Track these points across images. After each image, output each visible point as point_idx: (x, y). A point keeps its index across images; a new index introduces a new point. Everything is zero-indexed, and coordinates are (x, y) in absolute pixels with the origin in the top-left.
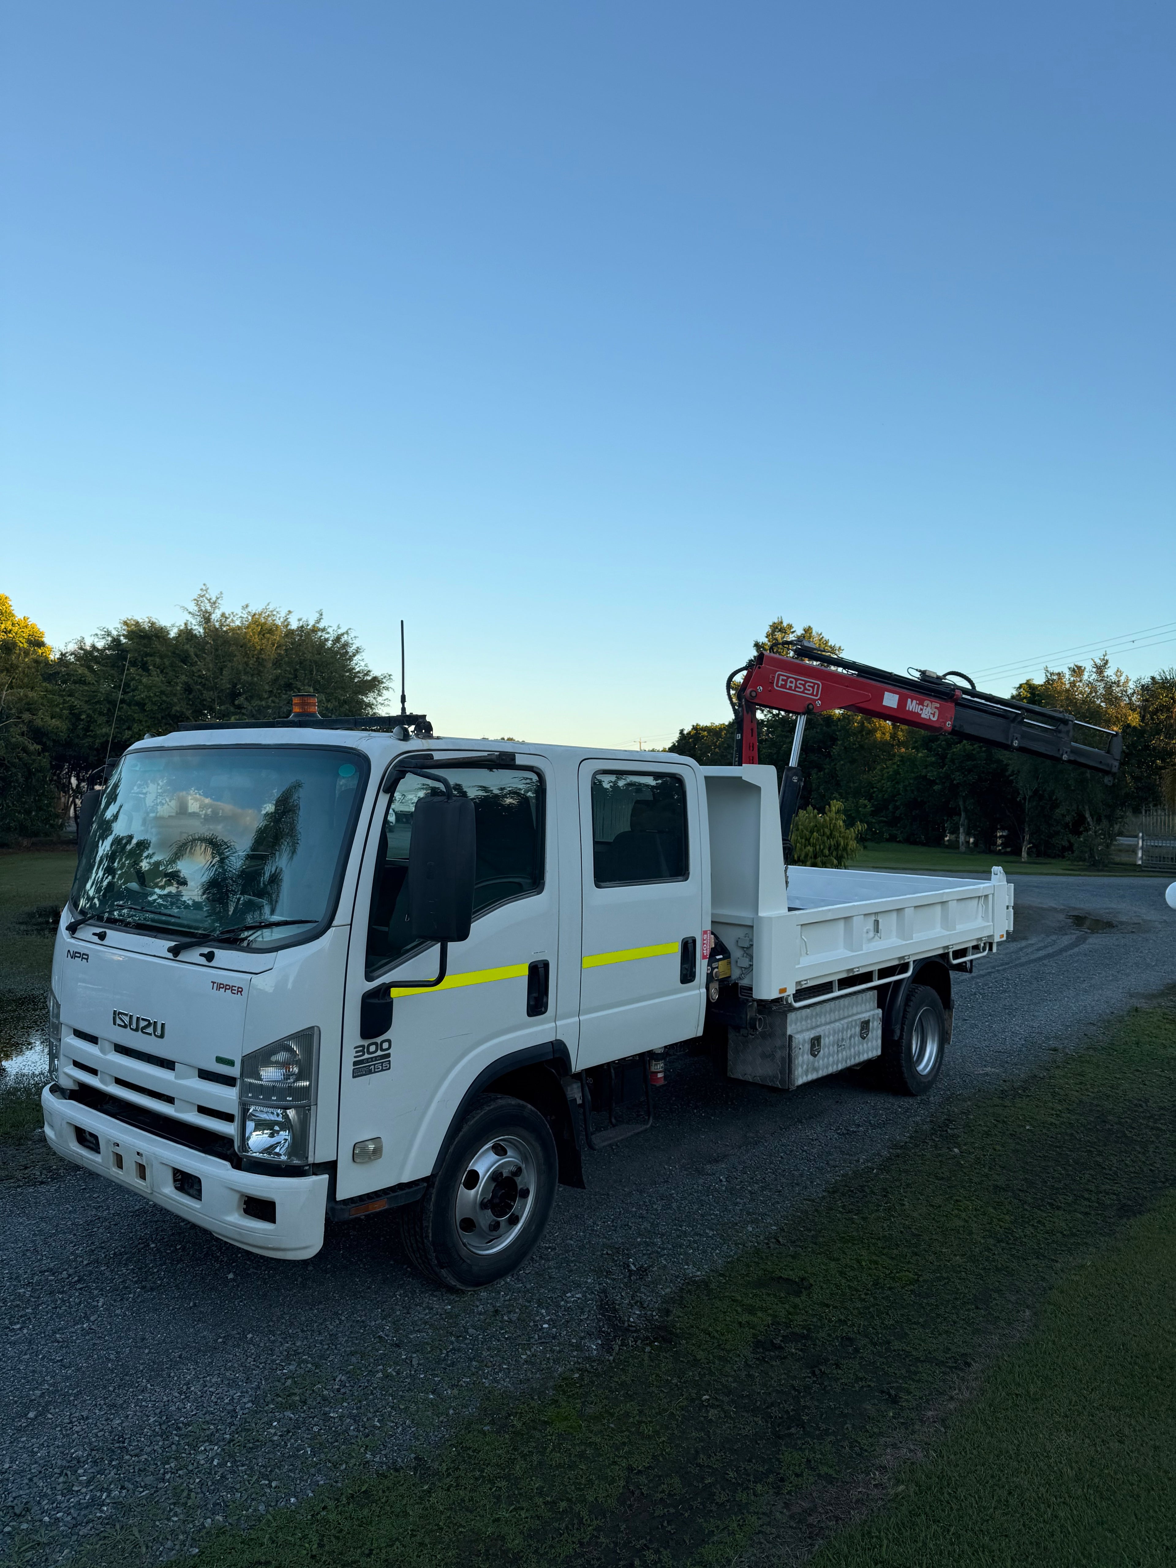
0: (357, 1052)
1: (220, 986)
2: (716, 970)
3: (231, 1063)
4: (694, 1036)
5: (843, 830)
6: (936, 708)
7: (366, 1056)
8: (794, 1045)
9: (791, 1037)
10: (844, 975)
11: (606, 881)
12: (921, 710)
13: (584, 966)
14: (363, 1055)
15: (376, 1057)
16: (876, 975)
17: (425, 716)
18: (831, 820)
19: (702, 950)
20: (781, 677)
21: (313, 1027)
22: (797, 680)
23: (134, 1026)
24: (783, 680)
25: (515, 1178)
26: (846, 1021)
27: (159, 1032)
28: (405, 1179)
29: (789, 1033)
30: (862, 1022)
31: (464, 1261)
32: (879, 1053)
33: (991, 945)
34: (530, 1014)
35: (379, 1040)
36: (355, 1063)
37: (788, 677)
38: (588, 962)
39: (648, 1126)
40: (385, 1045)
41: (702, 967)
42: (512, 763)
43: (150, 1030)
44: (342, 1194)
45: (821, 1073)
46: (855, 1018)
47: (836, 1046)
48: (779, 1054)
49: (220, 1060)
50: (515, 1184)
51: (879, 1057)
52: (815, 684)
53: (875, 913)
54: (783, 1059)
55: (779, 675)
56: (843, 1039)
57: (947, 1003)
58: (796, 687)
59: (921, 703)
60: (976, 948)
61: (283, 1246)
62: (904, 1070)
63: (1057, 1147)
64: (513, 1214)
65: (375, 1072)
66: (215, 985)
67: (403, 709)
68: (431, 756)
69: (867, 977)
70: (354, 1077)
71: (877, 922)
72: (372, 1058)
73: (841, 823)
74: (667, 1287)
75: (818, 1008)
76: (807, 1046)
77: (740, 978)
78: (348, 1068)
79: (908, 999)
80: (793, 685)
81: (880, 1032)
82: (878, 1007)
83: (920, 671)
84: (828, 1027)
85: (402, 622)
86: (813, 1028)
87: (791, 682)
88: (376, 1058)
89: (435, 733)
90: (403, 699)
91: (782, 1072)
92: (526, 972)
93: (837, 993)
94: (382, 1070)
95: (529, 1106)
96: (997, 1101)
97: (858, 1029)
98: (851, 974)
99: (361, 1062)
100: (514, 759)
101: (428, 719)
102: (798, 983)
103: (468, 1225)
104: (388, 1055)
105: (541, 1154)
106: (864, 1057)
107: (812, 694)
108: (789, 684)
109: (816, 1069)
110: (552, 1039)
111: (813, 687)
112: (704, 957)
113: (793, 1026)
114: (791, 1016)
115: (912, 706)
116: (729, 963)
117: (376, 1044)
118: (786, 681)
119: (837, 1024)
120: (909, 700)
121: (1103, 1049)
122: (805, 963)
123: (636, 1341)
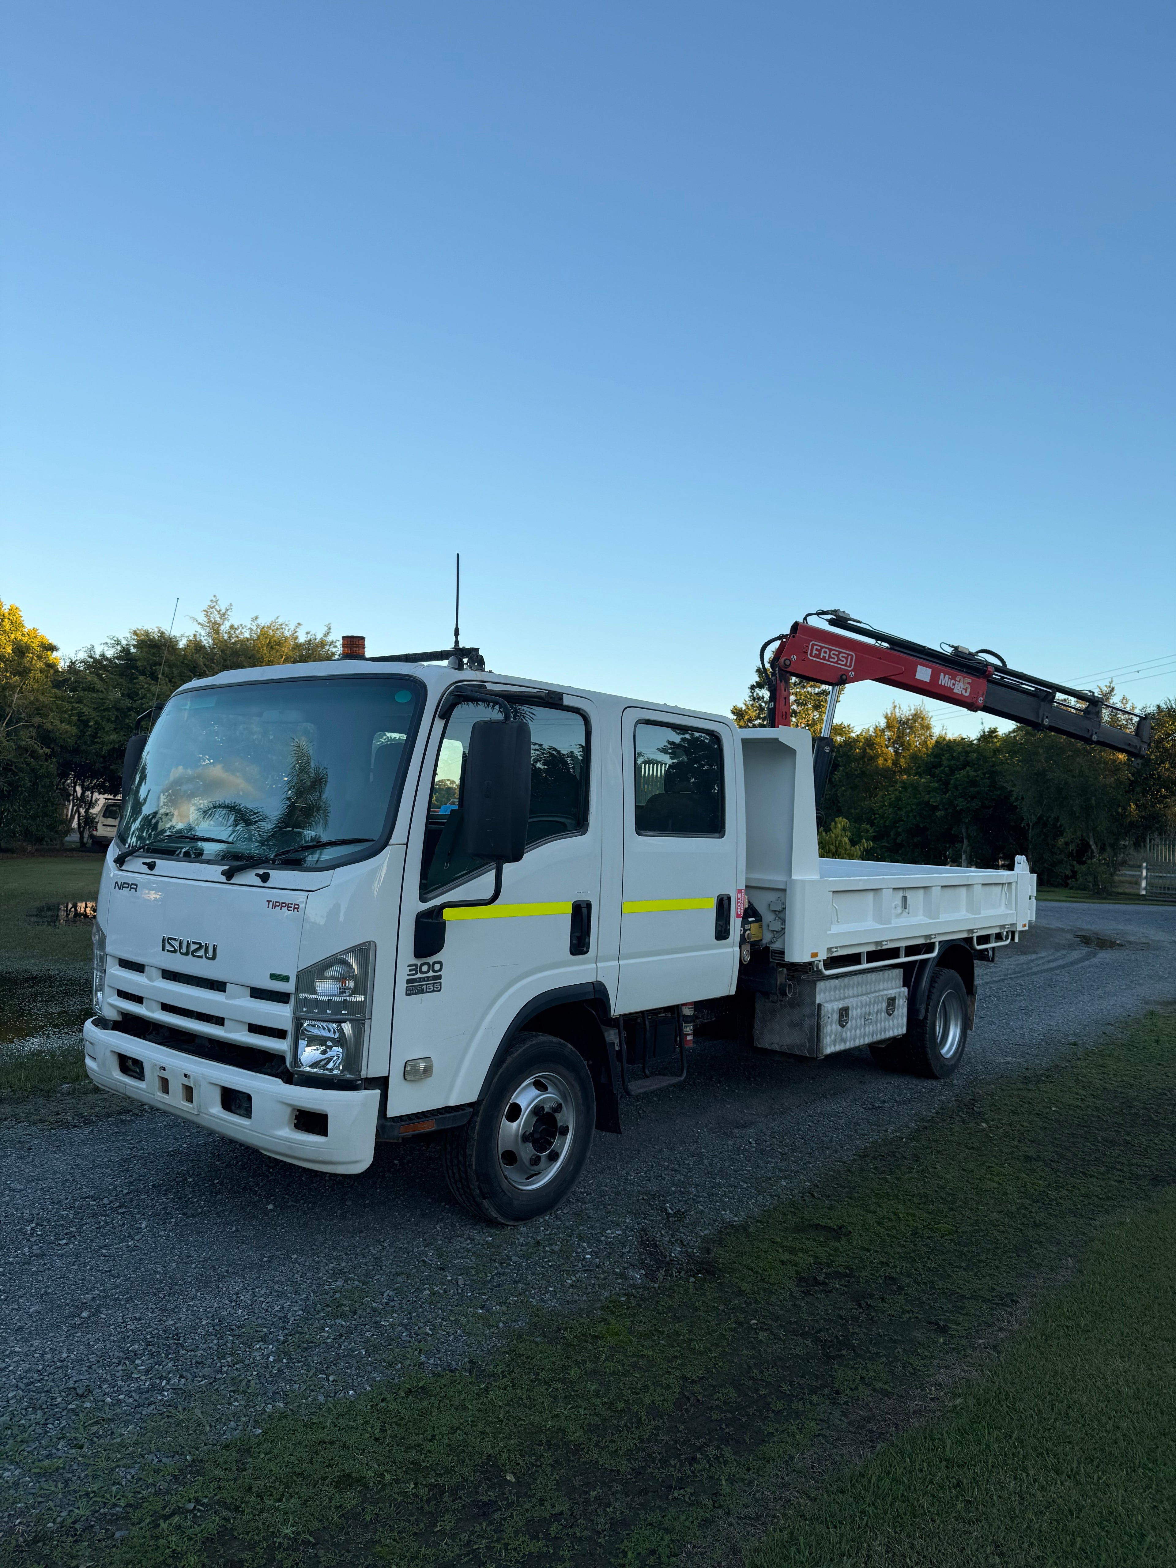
0: (410, 970)
1: (276, 904)
2: (748, 932)
3: (286, 979)
4: (726, 994)
5: (848, 847)
6: (968, 683)
7: (419, 975)
8: (823, 1012)
9: (820, 1005)
10: (872, 948)
11: (646, 830)
12: (954, 685)
13: (624, 911)
14: (416, 973)
15: (428, 977)
16: (902, 952)
17: (477, 650)
18: (836, 837)
19: (736, 909)
20: (815, 647)
21: (369, 942)
22: (831, 650)
23: (184, 950)
24: (817, 650)
25: (556, 1115)
26: (873, 995)
27: (210, 954)
28: (452, 1103)
29: (818, 1002)
30: (889, 999)
31: (505, 1194)
32: (904, 1031)
33: (1013, 933)
34: (573, 952)
35: (431, 960)
36: (408, 981)
37: (822, 647)
38: (628, 907)
39: (682, 1078)
40: (437, 967)
41: (736, 925)
42: (560, 702)
43: (201, 953)
44: (393, 1111)
45: (848, 1045)
46: (882, 993)
47: (863, 1020)
48: (807, 1023)
49: (274, 977)
50: (555, 1121)
51: (904, 1035)
52: (848, 655)
53: (903, 889)
54: (812, 1027)
55: (813, 645)
56: (870, 1013)
57: (970, 989)
58: (830, 657)
59: (953, 678)
60: (999, 937)
61: (334, 1159)
62: (929, 1050)
63: (1084, 1126)
64: (552, 1151)
65: (427, 992)
66: (271, 904)
67: (457, 642)
68: (485, 687)
69: (893, 953)
70: (407, 995)
71: (905, 898)
72: (424, 978)
74: (706, 1229)
75: (846, 979)
76: (836, 1016)
77: (772, 942)
78: (402, 986)
79: (933, 980)
80: (827, 655)
81: (905, 1010)
82: (904, 986)
83: (953, 647)
84: (856, 999)
85: (458, 555)
86: (841, 999)
87: (825, 652)
88: (428, 979)
89: (487, 668)
90: (457, 633)
91: (810, 1040)
92: (570, 911)
93: (865, 966)
94: (434, 991)
95: (569, 1045)
96: (1021, 1086)
97: (884, 1005)
98: (879, 948)
99: (414, 981)
100: (562, 699)
101: (480, 653)
102: (829, 950)
103: (510, 1157)
104: (439, 977)
105: (579, 1094)
106: (890, 1034)
107: (845, 665)
108: (822, 654)
109: (844, 1041)
110: (593, 980)
111: (847, 658)
112: (738, 916)
113: (822, 995)
114: (821, 985)
115: (945, 680)
116: (761, 926)
117: (428, 964)
118: (820, 651)
119: (865, 997)
120: (942, 675)
121: (1123, 1045)
122: (835, 929)
123: (680, 1273)
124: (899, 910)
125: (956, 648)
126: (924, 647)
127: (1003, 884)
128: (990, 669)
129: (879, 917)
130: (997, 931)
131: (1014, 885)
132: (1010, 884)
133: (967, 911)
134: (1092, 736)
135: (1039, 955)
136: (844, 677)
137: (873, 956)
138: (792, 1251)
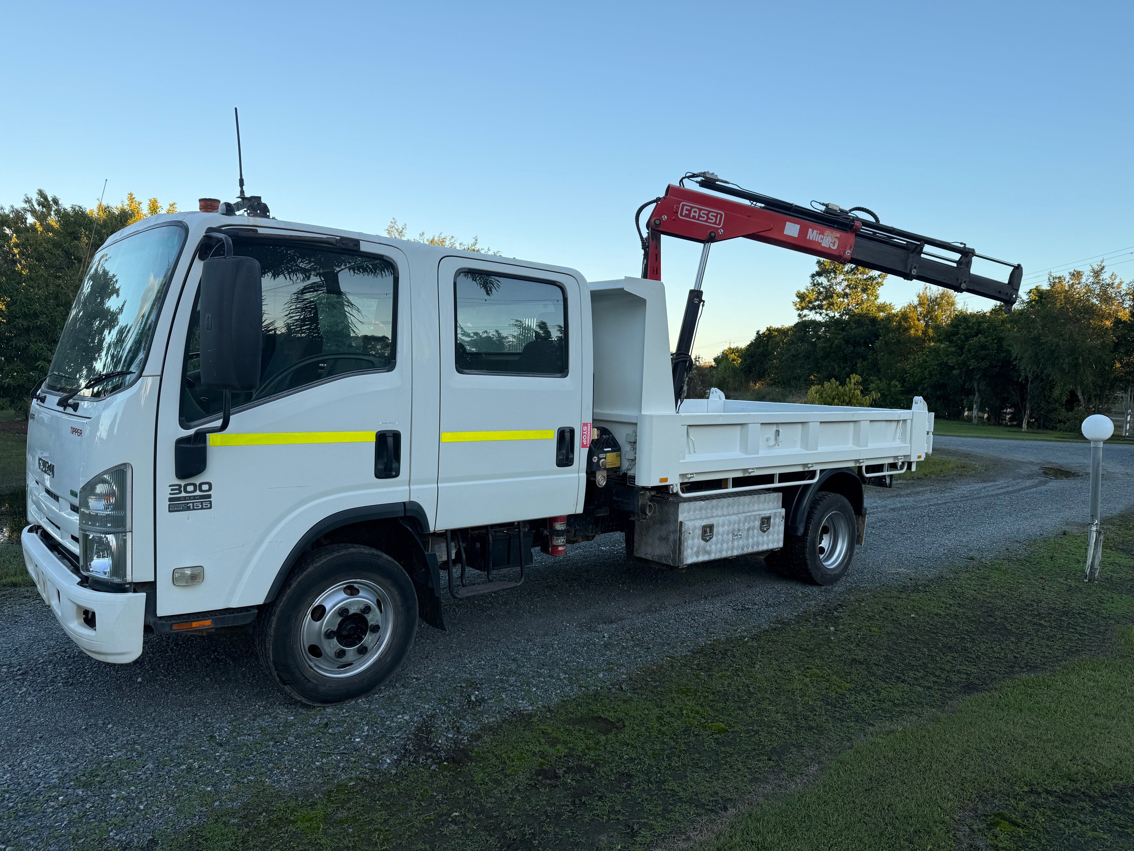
0: (172, 490)
1: (74, 430)
2: (603, 460)
3: (76, 495)
4: (573, 513)
5: (860, 397)
6: (836, 237)
7: (183, 494)
8: (683, 529)
9: (681, 523)
10: (739, 475)
11: (471, 369)
12: (822, 239)
13: (442, 440)
14: (180, 492)
15: (194, 496)
16: (777, 478)
17: (260, 198)
18: (850, 390)
19: (581, 439)
20: (685, 207)
21: (125, 464)
22: (700, 210)
23: (45, 469)
24: (687, 210)
25: (366, 615)
26: (744, 515)
27: (52, 472)
28: (234, 605)
29: (680, 519)
30: (763, 518)
31: (309, 681)
32: (781, 545)
33: (910, 464)
34: (379, 476)
35: (197, 480)
36: (170, 500)
37: (692, 207)
38: (447, 437)
39: (519, 584)
40: (205, 487)
41: (581, 455)
42: (356, 248)
43: (49, 471)
44: (162, 611)
45: (713, 557)
46: (755, 513)
47: (731, 535)
48: (671, 538)
49: (73, 492)
50: (365, 621)
51: (781, 549)
52: (718, 214)
53: (777, 424)
54: (675, 541)
55: (683, 206)
56: (739, 530)
57: (859, 510)
58: (700, 216)
59: (822, 233)
60: (893, 466)
61: (103, 651)
62: (809, 562)
64: (362, 645)
65: (194, 509)
67: (242, 192)
68: (257, 231)
69: (769, 479)
70: (170, 511)
71: (778, 432)
72: (190, 497)
73: (859, 392)
74: (493, 717)
75: (714, 502)
76: (699, 532)
77: (629, 470)
78: (163, 504)
79: (816, 502)
80: (697, 215)
81: (782, 528)
82: (783, 507)
83: (823, 204)
84: (722, 518)
85: (236, 109)
86: (707, 518)
87: (695, 212)
88: (195, 497)
89: (272, 214)
90: (242, 183)
91: (674, 552)
92: (373, 439)
93: (731, 490)
94: (202, 508)
95: (385, 556)
96: (895, 593)
97: (757, 523)
98: (747, 475)
99: (179, 499)
100: (358, 246)
101: (263, 201)
102: (682, 476)
103: (315, 651)
104: (209, 496)
105: (398, 598)
106: (764, 547)
107: (715, 223)
108: (692, 214)
109: (708, 553)
110: (406, 499)
111: (716, 217)
112: (583, 446)
113: (685, 514)
114: (683, 507)
115: (813, 235)
116: (620, 456)
117: (193, 484)
118: (690, 211)
119: (733, 517)
120: (810, 230)
122: (689, 458)
123: (427, 759)
124: (772, 442)
125: (827, 205)
126: (792, 204)
127: (898, 421)
128: (857, 224)
129: (744, 447)
130: (891, 461)
131: (909, 422)
132: (905, 421)
133: (854, 444)
134: (961, 284)
135: (996, 483)
136: (713, 234)
137: (738, 482)
138: (554, 742)
